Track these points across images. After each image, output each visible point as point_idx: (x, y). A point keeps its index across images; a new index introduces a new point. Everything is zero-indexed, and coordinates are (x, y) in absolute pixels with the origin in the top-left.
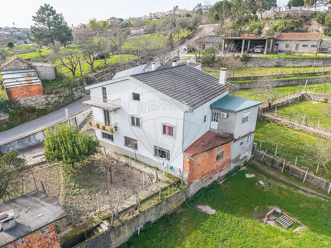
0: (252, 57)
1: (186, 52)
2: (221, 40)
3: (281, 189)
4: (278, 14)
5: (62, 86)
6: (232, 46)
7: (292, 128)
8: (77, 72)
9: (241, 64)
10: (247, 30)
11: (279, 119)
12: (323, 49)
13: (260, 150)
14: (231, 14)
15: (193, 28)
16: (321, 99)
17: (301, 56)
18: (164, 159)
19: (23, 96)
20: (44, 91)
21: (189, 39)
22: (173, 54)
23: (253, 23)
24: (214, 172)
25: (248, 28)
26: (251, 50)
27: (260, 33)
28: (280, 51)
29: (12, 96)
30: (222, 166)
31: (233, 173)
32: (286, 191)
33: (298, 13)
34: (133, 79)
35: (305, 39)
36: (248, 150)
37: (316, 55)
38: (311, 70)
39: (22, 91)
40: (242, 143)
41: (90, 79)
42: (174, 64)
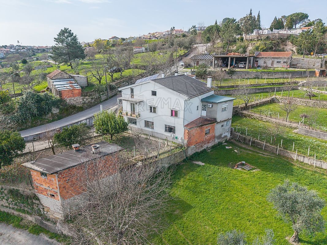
0: (236, 71)
1: (183, 67)
2: (212, 58)
3: (248, 154)
4: (260, 36)
5: (93, 91)
6: (220, 62)
7: (261, 120)
8: (103, 81)
9: (227, 76)
10: (234, 49)
11: (253, 114)
12: (293, 65)
13: (236, 133)
14: (220, 37)
15: (189, 48)
16: (286, 102)
17: (274, 70)
18: (172, 133)
19: (69, 97)
20: (82, 94)
21: (185, 56)
22: (173, 69)
23: (239, 43)
24: (204, 142)
25: (235, 48)
26: (236, 65)
27: (245, 52)
28: (259, 66)
29: (62, 97)
30: (210, 140)
31: (217, 146)
32: (252, 154)
33: (276, 36)
34: (153, 82)
35: (278, 57)
36: (227, 132)
37: (287, 69)
38: (281, 81)
39: (68, 93)
40: (222, 126)
41: (112, 86)
42: (176, 74)
